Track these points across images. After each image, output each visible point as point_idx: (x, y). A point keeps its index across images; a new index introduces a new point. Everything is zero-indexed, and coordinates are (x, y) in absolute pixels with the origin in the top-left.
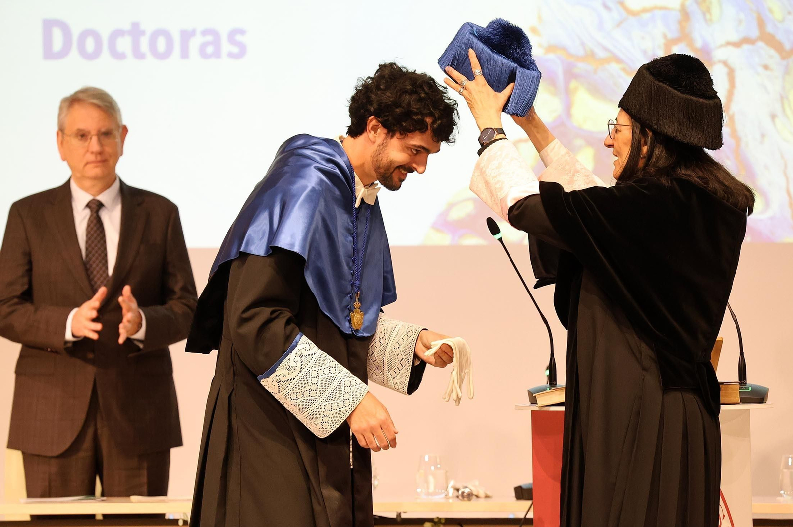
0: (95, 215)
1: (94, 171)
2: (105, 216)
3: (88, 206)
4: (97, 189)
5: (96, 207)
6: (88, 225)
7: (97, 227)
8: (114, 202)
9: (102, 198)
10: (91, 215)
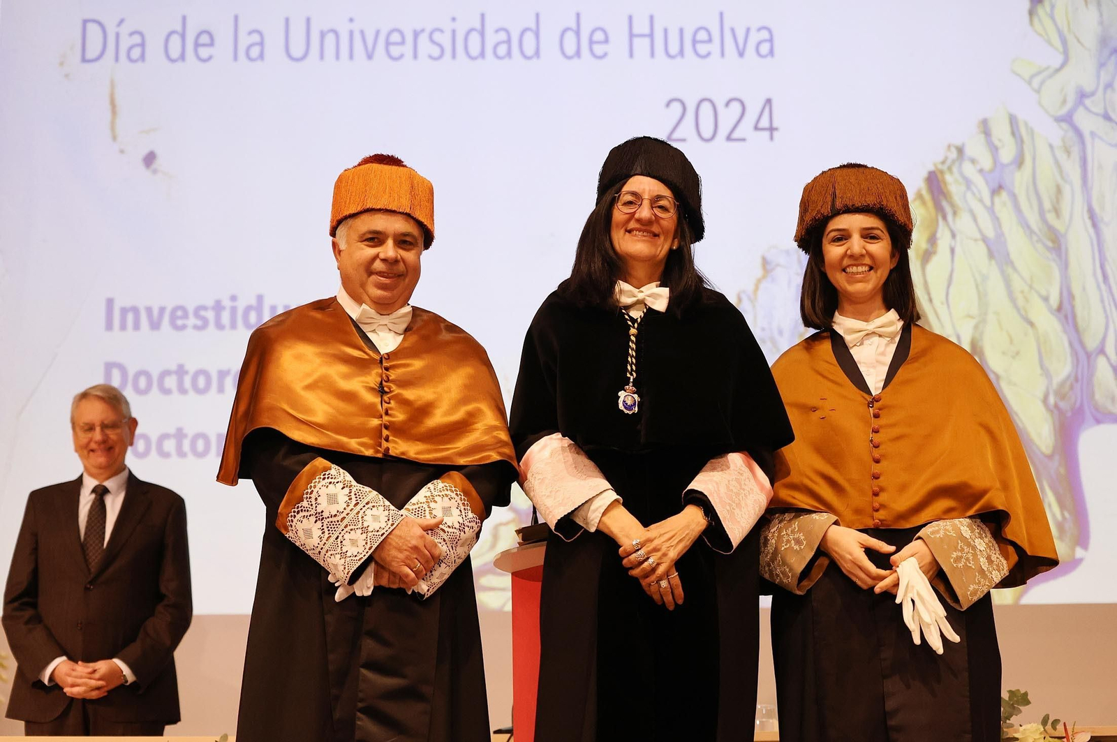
0: (98, 498)
1: (101, 459)
2: (108, 500)
3: (94, 491)
4: (104, 476)
5: (101, 492)
6: (92, 507)
7: (99, 508)
8: (119, 488)
9: (108, 484)
10: (95, 499)
